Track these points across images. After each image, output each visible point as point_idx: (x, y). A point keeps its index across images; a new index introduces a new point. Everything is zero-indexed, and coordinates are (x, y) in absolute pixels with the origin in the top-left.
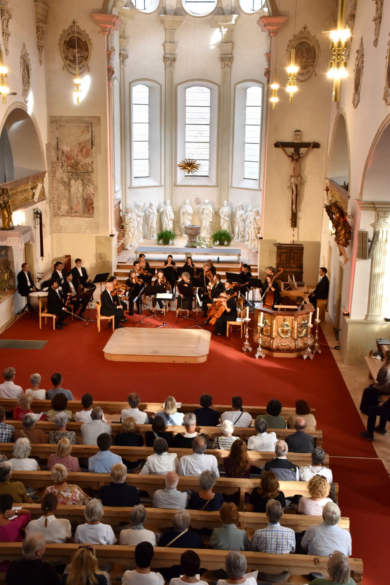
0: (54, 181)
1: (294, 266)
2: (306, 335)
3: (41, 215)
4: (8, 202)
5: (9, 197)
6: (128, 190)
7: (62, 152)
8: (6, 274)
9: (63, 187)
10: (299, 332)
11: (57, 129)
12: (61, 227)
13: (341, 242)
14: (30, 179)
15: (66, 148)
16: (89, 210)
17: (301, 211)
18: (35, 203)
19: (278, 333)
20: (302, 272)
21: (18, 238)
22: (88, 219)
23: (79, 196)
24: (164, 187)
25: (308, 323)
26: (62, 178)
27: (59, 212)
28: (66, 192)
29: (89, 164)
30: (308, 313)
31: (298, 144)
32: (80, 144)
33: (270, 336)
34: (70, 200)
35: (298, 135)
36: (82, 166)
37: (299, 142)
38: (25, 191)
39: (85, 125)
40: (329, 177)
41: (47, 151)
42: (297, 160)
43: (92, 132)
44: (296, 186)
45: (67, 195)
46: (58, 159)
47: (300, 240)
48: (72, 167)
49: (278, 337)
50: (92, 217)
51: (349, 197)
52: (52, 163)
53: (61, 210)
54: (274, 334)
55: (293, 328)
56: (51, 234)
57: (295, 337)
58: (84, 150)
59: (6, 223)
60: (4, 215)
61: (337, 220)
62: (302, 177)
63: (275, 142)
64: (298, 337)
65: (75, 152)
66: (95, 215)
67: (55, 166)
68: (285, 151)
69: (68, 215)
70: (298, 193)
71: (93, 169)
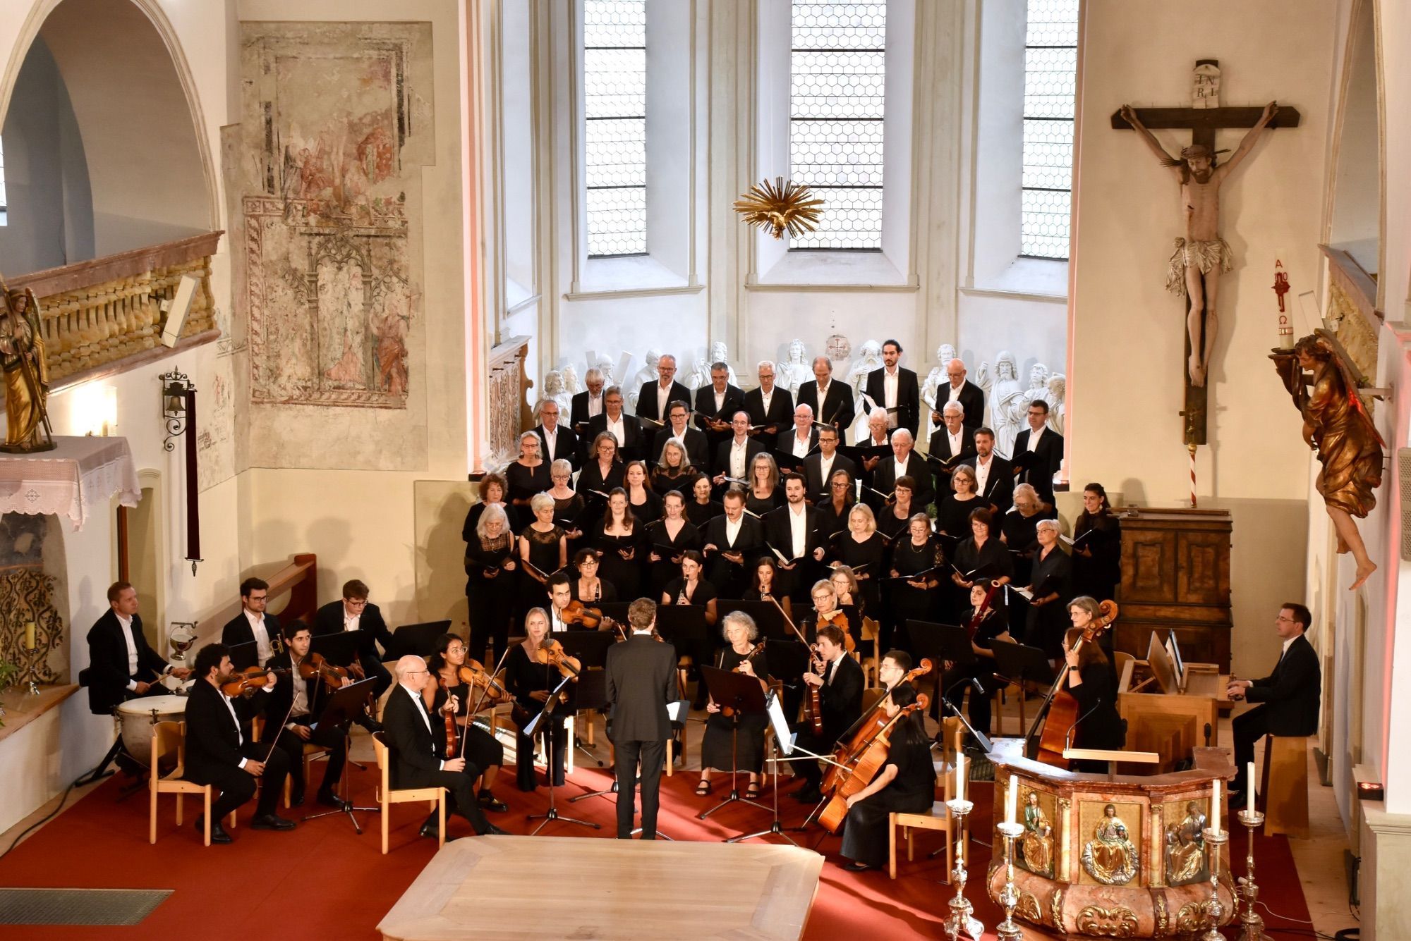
0: (256, 270)
1: (1193, 598)
2: (1202, 877)
3: (191, 397)
4: (32, 344)
5: (34, 325)
6: (562, 305)
7: (288, 158)
8: (31, 628)
9: (290, 293)
10: (1172, 863)
11: (267, 69)
12: (282, 446)
13: (1339, 496)
14: (149, 261)
15: (299, 143)
16: (389, 379)
17: (1223, 380)
18: (168, 351)
19: (1083, 863)
20: (1225, 625)
21: (63, 484)
22: (385, 415)
23: (349, 327)
24: (704, 292)
25: (1208, 823)
26: (287, 259)
27: (274, 389)
28: (301, 311)
29: (388, 202)
30: (1206, 785)
31: (1207, 112)
32: (353, 128)
33: (1053, 876)
34: (315, 342)
35: (1210, 78)
36: (365, 212)
37: (1214, 104)
38: (127, 305)
39: (374, 54)
40: (1335, 240)
41: (225, 155)
42: (1204, 178)
43: (399, 82)
44: (1202, 280)
45: (305, 321)
46: (270, 183)
47: (1222, 494)
48: (325, 216)
49: (1086, 881)
50: (402, 406)
51: (1380, 315)
52: (245, 198)
53: (283, 380)
54: (1068, 866)
55: (1144, 844)
56: (240, 471)
57: (1157, 880)
58: (371, 150)
59: (23, 424)
60: (13, 395)
61: (1322, 407)
62: (1224, 245)
63: (1114, 110)
64: (1167, 881)
65: (338, 159)
66: (411, 401)
67: (260, 211)
68: (1155, 145)
69: (308, 401)
70: (1210, 307)
71: (404, 223)
